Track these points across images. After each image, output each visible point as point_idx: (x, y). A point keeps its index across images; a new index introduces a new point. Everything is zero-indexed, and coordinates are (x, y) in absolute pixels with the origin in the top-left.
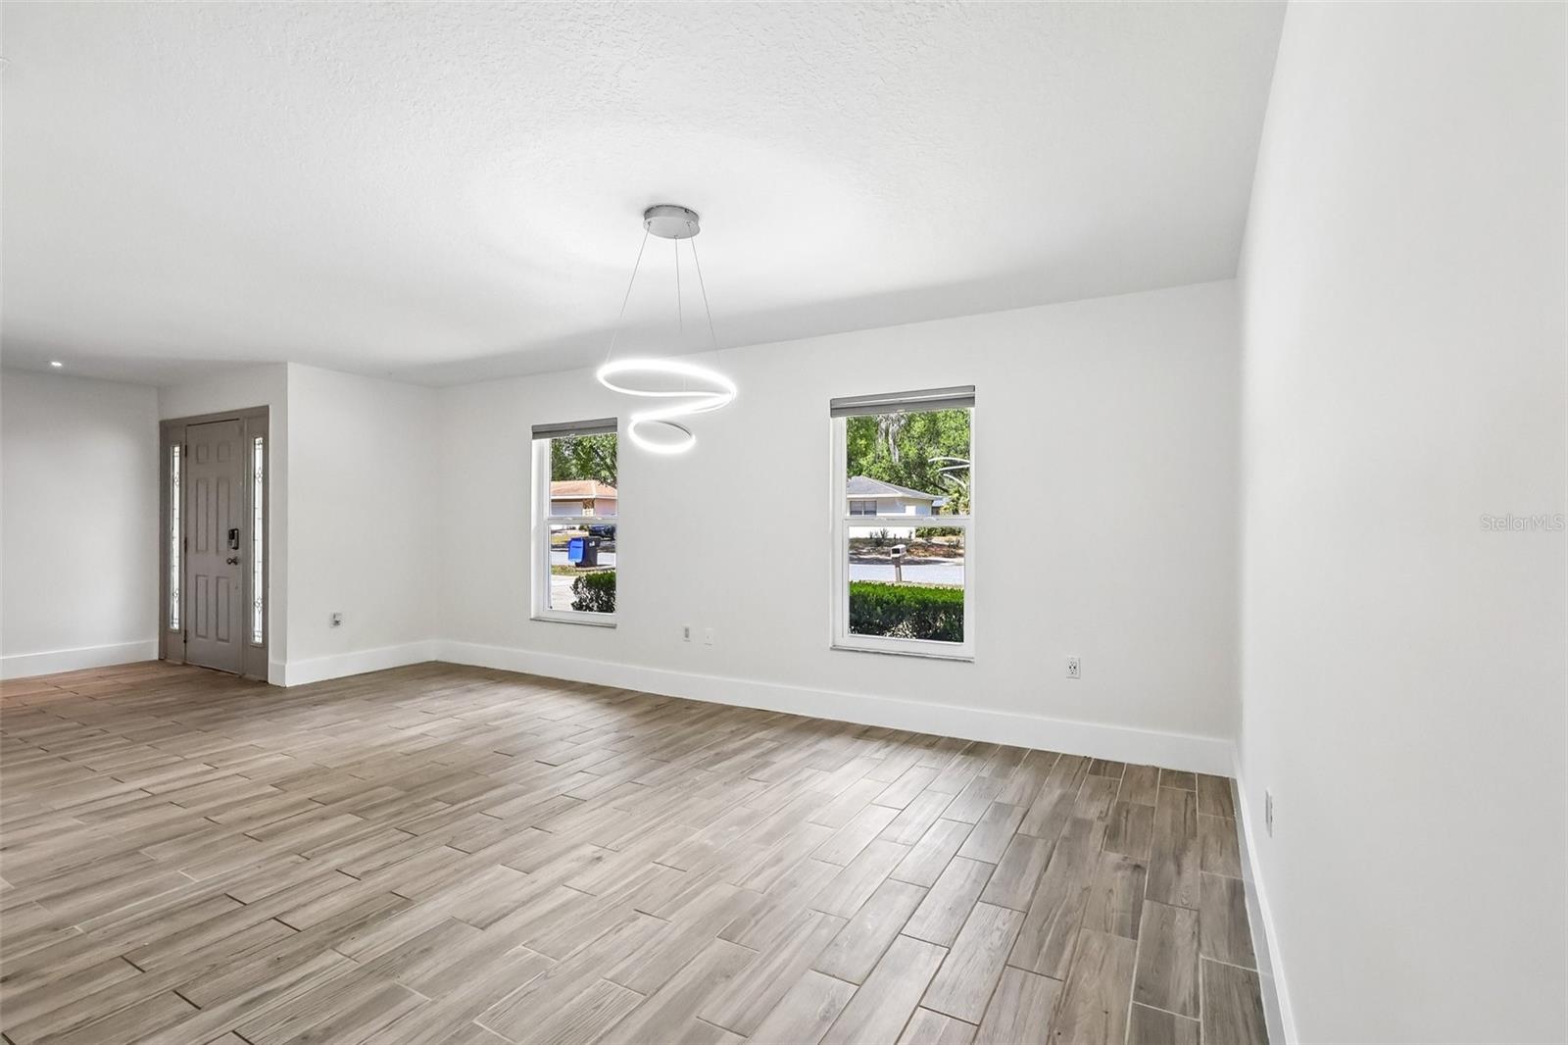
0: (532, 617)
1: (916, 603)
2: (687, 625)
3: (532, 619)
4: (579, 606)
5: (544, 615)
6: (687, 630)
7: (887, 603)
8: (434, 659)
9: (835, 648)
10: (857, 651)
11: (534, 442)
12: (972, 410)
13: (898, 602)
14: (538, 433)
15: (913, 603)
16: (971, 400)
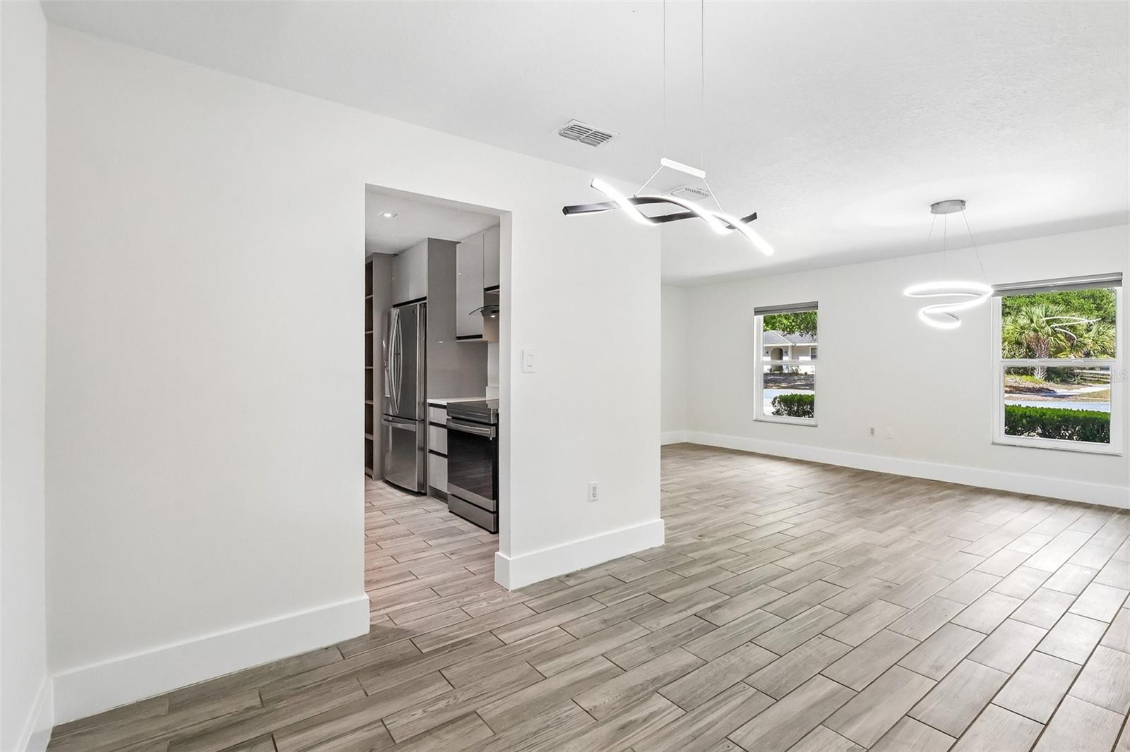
0: (754, 419)
1: (1058, 417)
2: (872, 426)
3: (754, 421)
4: (778, 413)
5: (760, 418)
6: (872, 430)
7: (1030, 417)
8: (685, 441)
9: (993, 444)
10: (1015, 446)
11: (756, 317)
12: (1118, 289)
13: (1041, 416)
14: (758, 312)
15: (1055, 417)
16: (1119, 282)
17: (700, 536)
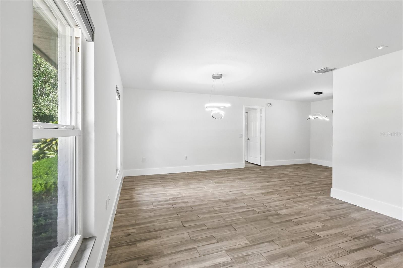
17: (316, 198)
